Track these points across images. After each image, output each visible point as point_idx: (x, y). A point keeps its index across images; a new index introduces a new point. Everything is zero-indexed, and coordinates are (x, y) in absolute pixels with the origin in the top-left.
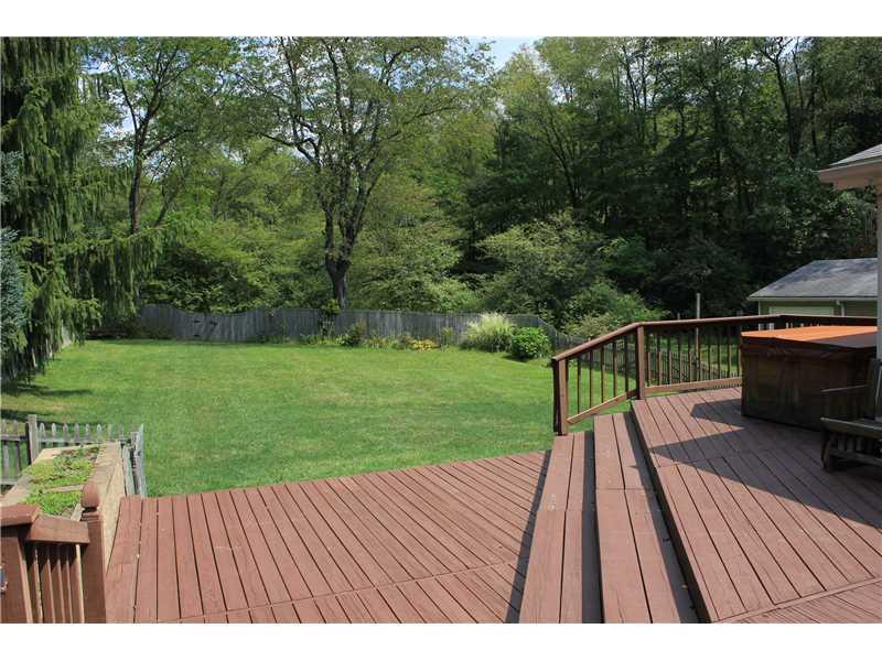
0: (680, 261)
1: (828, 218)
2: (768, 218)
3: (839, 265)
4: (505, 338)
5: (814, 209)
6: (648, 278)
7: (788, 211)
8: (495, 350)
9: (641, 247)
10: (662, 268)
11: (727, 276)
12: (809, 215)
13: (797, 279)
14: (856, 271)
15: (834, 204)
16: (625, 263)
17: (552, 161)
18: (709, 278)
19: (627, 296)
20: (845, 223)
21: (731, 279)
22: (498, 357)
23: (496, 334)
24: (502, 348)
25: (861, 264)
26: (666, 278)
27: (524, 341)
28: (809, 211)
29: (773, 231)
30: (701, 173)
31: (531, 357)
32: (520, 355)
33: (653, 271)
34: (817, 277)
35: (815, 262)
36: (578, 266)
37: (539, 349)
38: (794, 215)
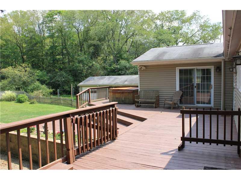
0: (55, 77)
1: (90, 67)
2: (77, 67)
3: (96, 78)
4: (14, 97)
5: (87, 65)
6: (47, 81)
7: (82, 65)
8: (11, 101)
9: (45, 73)
10: (51, 78)
11: (68, 80)
12: (86, 66)
13: (87, 81)
14: (100, 79)
15: (91, 64)
16: (41, 77)
17: (16, 48)
18: (64, 81)
19: (43, 86)
20: (94, 68)
21: (69, 81)
22: (13, 103)
23: (11, 97)
24: (13, 100)
25: (100, 78)
26: (52, 81)
27: (21, 98)
28: (86, 65)
29: (78, 70)
30: (59, 55)
31: (24, 102)
32: (20, 101)
33: (48, 79)
34: (92, 80)
35: (90, 77)
36: (30, 78)
37: (25, 100)
38: (83, 66)
